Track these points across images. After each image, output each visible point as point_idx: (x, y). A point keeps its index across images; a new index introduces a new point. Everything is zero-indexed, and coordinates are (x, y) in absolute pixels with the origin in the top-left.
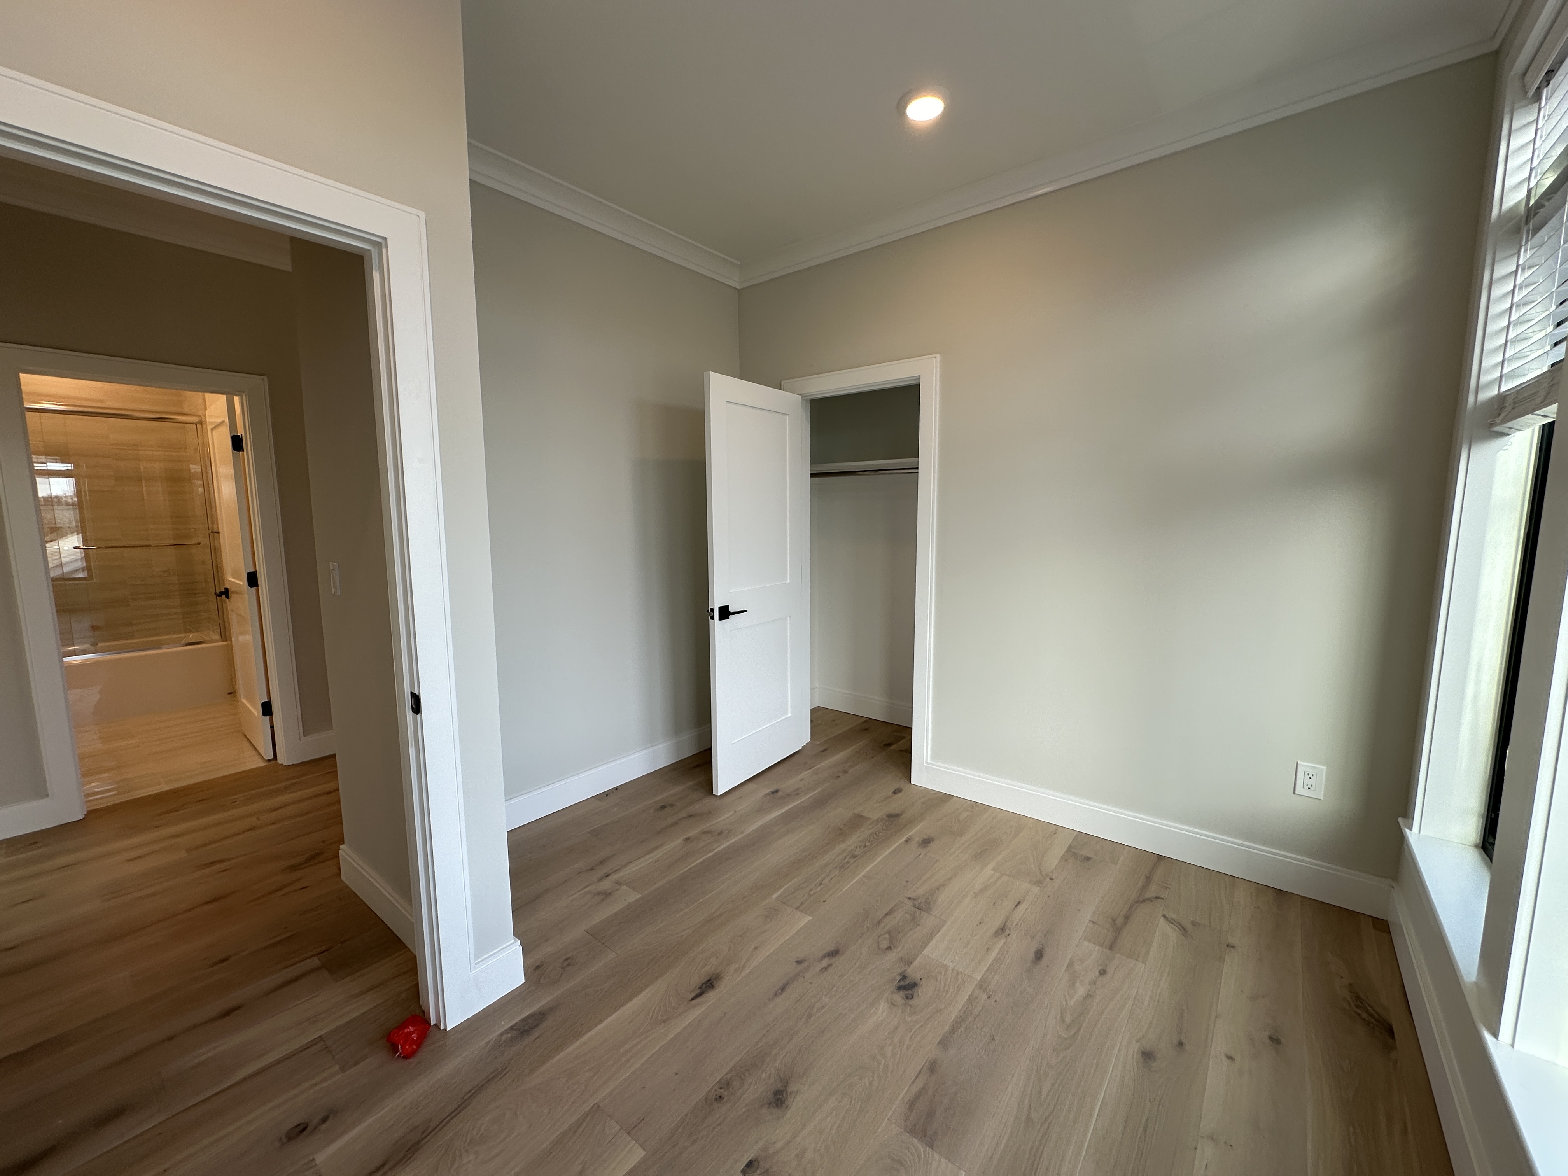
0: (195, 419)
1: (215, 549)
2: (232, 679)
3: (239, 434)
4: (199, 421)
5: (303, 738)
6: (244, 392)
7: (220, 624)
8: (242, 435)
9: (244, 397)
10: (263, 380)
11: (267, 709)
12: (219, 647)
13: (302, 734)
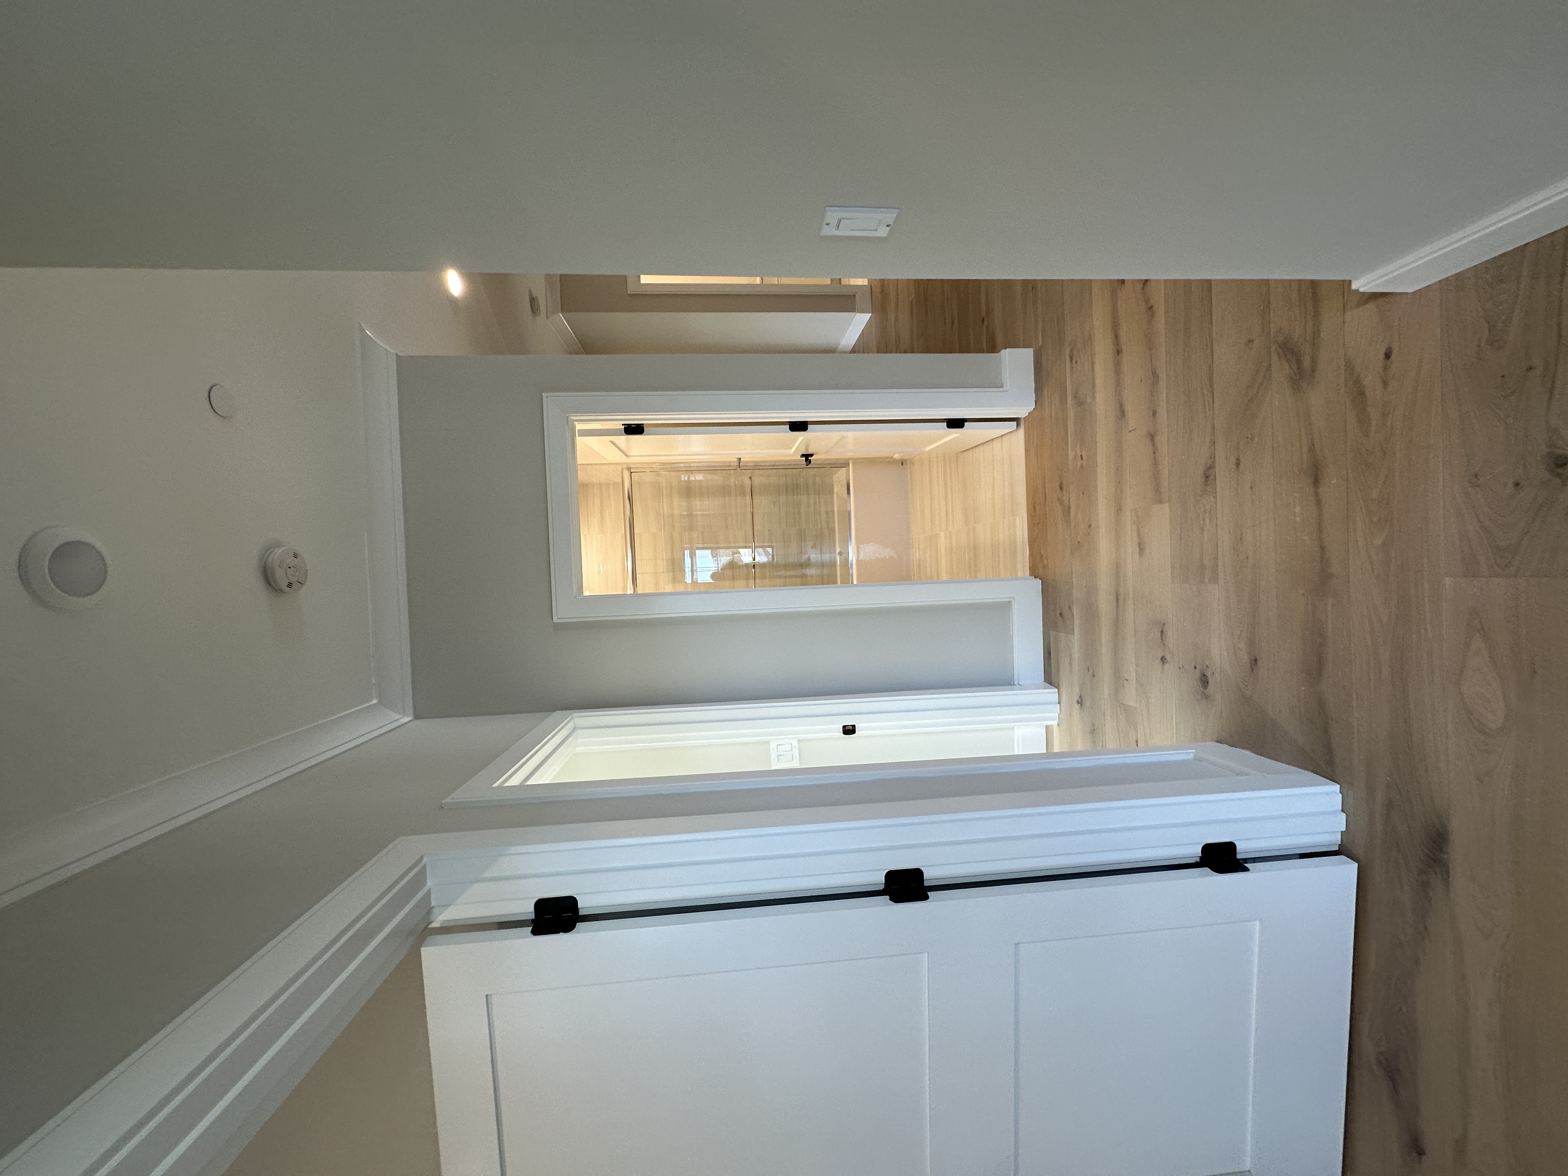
0: (626, 474)
1: (755, 466)
2: (889, 461)
3: (623, 427)
4: (628, 470)
5: (1005, 389)
6: (567, 417)
7: (831, 467)
8: (623, 425)
9: (574, 418)
10: (547, 397)
11: (955, 423)
12: (854, 470)
13: (1001, 389)
